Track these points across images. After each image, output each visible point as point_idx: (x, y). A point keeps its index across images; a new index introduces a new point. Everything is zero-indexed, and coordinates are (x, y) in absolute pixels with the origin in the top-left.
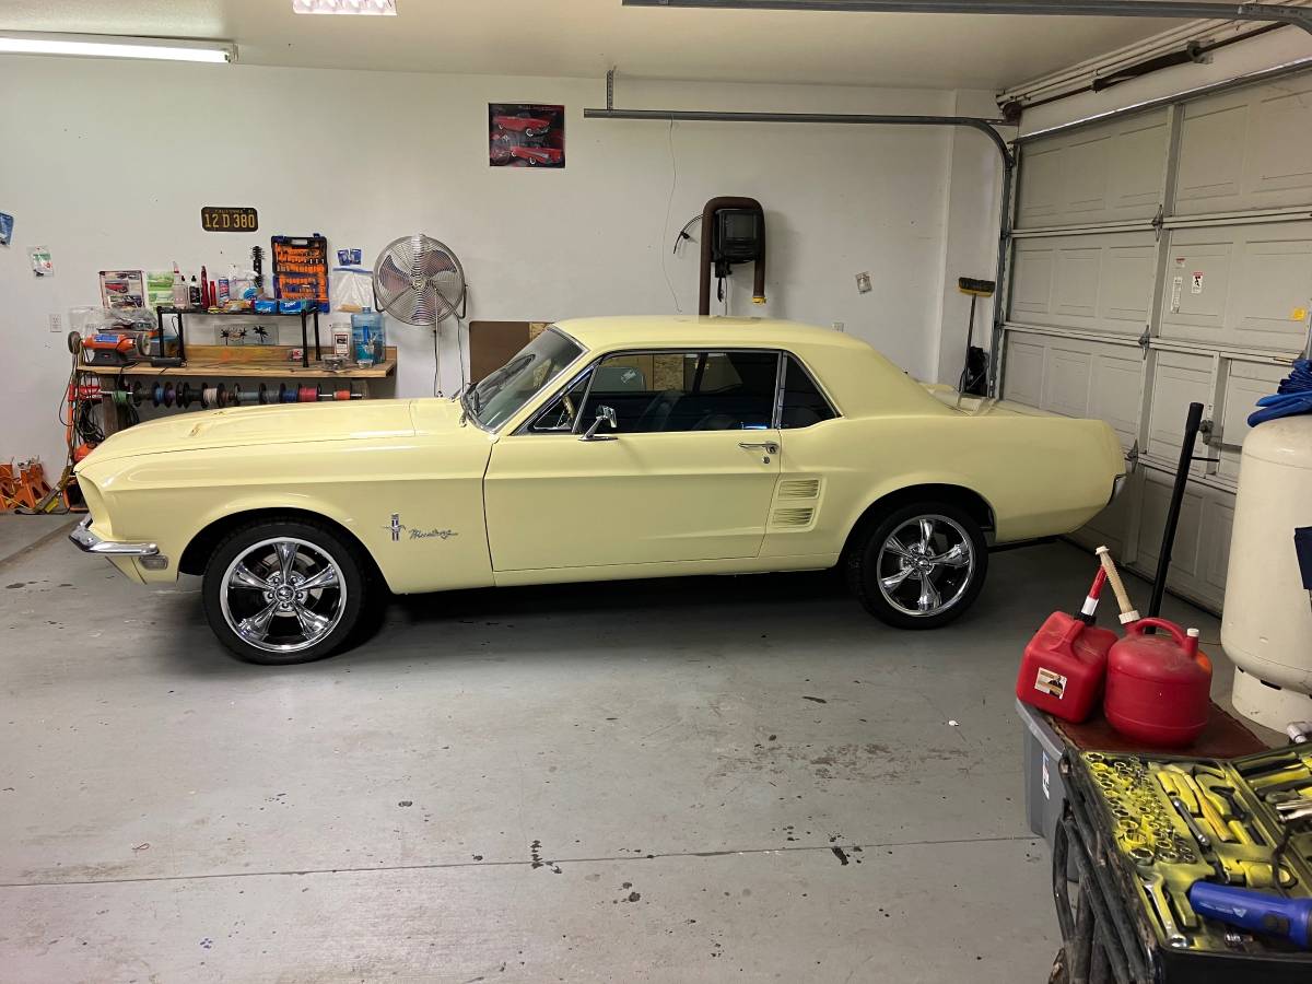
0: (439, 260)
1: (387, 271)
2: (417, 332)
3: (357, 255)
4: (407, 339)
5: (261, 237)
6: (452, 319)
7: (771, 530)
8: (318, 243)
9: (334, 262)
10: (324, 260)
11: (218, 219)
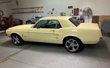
0: (89, 10)
1: (84, 11)
2: (87, 17)
3: (81, 10)
4: (86, 18)
5: (73, 9)
6: (90, 16)
7: (54, 39)
8: (78, 9)
9: (79, 11)
10: (78, 11)
11: (70, 7)
